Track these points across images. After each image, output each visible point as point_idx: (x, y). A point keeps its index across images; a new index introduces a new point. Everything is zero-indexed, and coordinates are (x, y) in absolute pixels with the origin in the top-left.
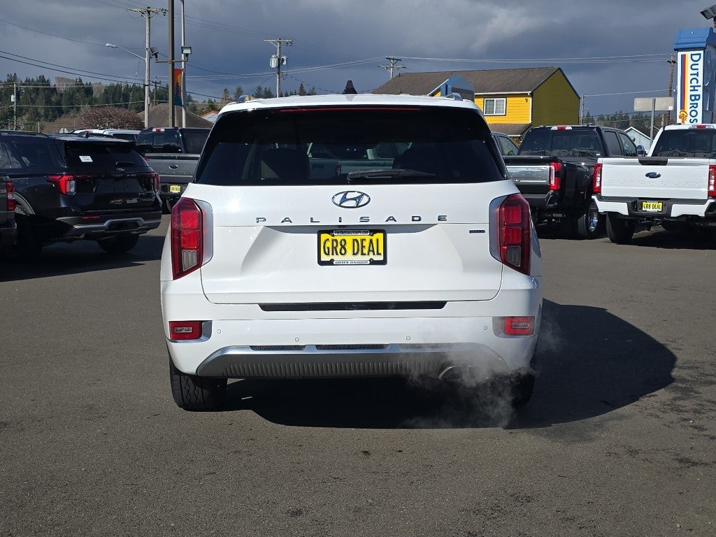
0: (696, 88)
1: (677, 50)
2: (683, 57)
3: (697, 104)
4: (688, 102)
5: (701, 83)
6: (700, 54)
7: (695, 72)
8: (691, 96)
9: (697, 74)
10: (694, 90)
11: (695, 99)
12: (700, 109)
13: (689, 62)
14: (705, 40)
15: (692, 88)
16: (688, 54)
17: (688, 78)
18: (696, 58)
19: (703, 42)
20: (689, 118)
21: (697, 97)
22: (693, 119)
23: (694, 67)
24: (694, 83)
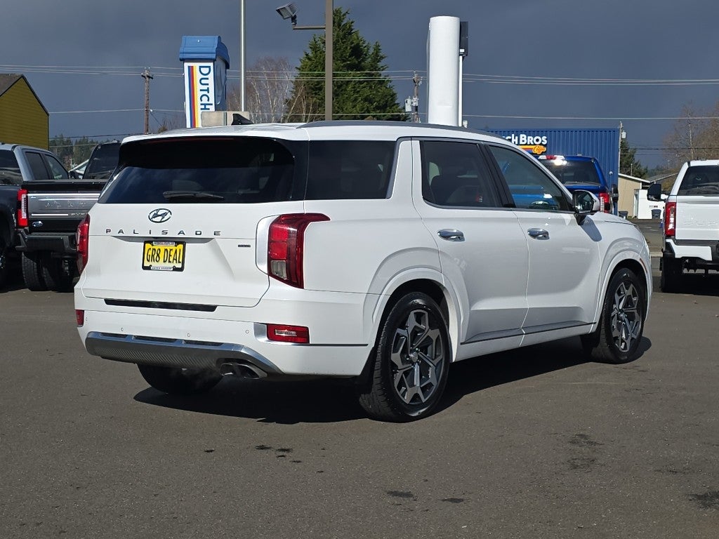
0: (207, 107)
1: (184, 60)
2: (191, 69)
4: (199, 123)
5: (212, 101)
6: (209, 67)
7: (205, 87)
9: (208, 90)
10: (205, 109)
13: (197, 76)
14: (214, 51)
15: (203, 107)
16: (196, 65)
17: (198, 94)
19: (212, 53)
23: (203, 81)
24: (205, 100)
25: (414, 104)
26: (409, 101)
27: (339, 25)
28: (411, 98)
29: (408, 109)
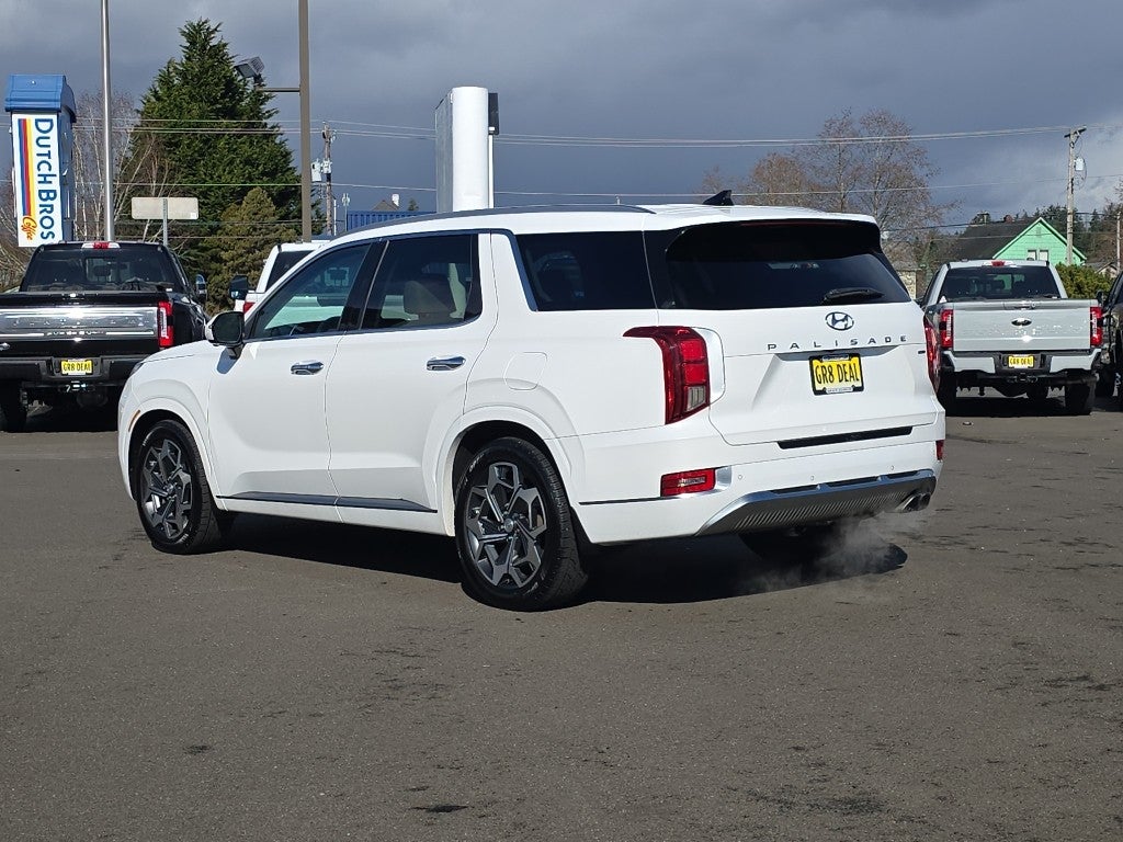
0: (48, 179)
1: (12, 111)
2: (22, 124)
3: (52, 206)
4: (36, 202)
5: (56, 170)
6: (51, 121)
7: (45, 151)
8: (40, 192)
9: (49, 155)
10: (45, 182)
11: (48, 198)
12: (57, 215)
13: (33, 134)
14: (58, 97)
15: (42, 179)
16: (31, 118)
17: (34, 160)
18: (44, 126)
19: (55, 101)
20: (39, 229)
21: (52, 195)
22: (46, 232)
23: (42, 142)
24: (44, 169)
25: (325, 170)
26: (317, 165)
27: (204, 47)
28: (321, 162)
29: (316, 177)
